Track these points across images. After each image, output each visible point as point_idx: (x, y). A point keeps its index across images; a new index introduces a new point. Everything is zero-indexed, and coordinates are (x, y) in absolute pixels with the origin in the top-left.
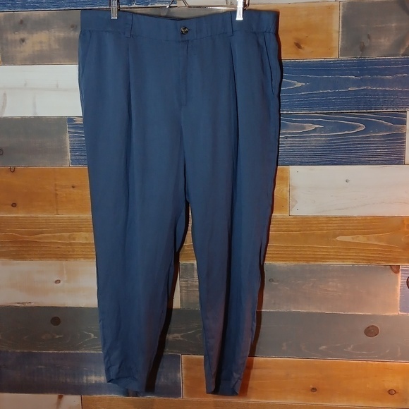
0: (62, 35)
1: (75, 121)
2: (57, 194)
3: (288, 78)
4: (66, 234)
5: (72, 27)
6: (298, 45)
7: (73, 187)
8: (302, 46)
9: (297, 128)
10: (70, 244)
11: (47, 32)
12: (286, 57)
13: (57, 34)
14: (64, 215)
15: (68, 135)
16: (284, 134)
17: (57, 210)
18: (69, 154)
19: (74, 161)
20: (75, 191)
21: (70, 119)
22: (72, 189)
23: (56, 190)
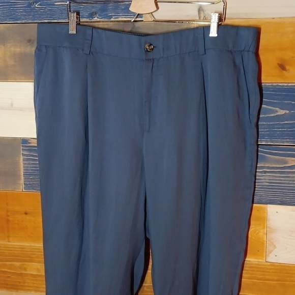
0: (18, 50)
1: (29, 143)
2: (8, 221)
3: (268, 104)
4: (18, 264)
5: (29, 41)
6: (282, 67)
7: (26, 214)
8: (287, 68)
9: (278, 162)
10: (21, 275)
11: (3, 47)
12: (266, 80)
13: (13, 49)
14: (16, 243)
15: (22, 158)
16: (262, 167)
17: (8, 237)
18: (22, 177)
19: (27, 186)
20: (28, 217)
21: (25, 141)
22: (24, 215)
23: (8, 216)
